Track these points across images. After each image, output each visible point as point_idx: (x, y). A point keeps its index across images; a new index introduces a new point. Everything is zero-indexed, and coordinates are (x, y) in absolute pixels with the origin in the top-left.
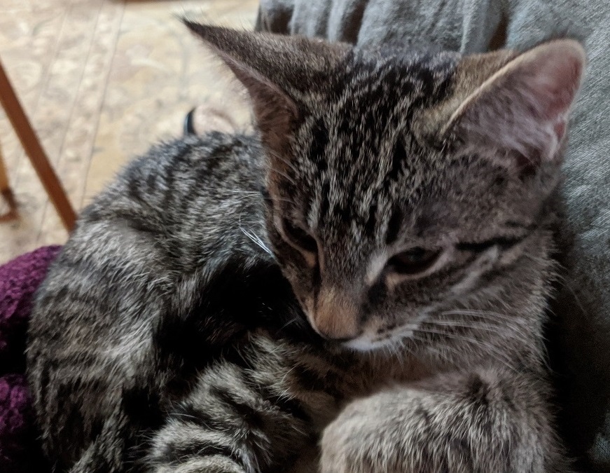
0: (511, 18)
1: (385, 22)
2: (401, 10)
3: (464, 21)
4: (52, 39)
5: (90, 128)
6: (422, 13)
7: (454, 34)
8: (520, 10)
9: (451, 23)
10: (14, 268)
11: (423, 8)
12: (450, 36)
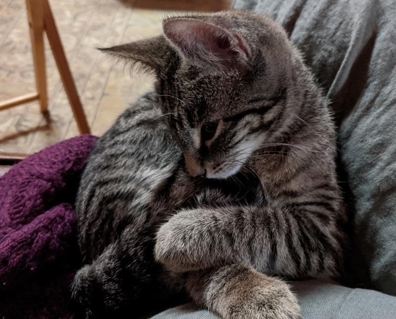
0: (377, 35)
1: (308, 29)
2: (317, 24)
3: (353, 33)
4: (85, 24)
5: (103, 81)
6: (329, 26)
7: (346, 40)
8: (383, 31)
9: (344, 34)
10: (70, 143)
11: (329, 24)
12: (343, 41)
